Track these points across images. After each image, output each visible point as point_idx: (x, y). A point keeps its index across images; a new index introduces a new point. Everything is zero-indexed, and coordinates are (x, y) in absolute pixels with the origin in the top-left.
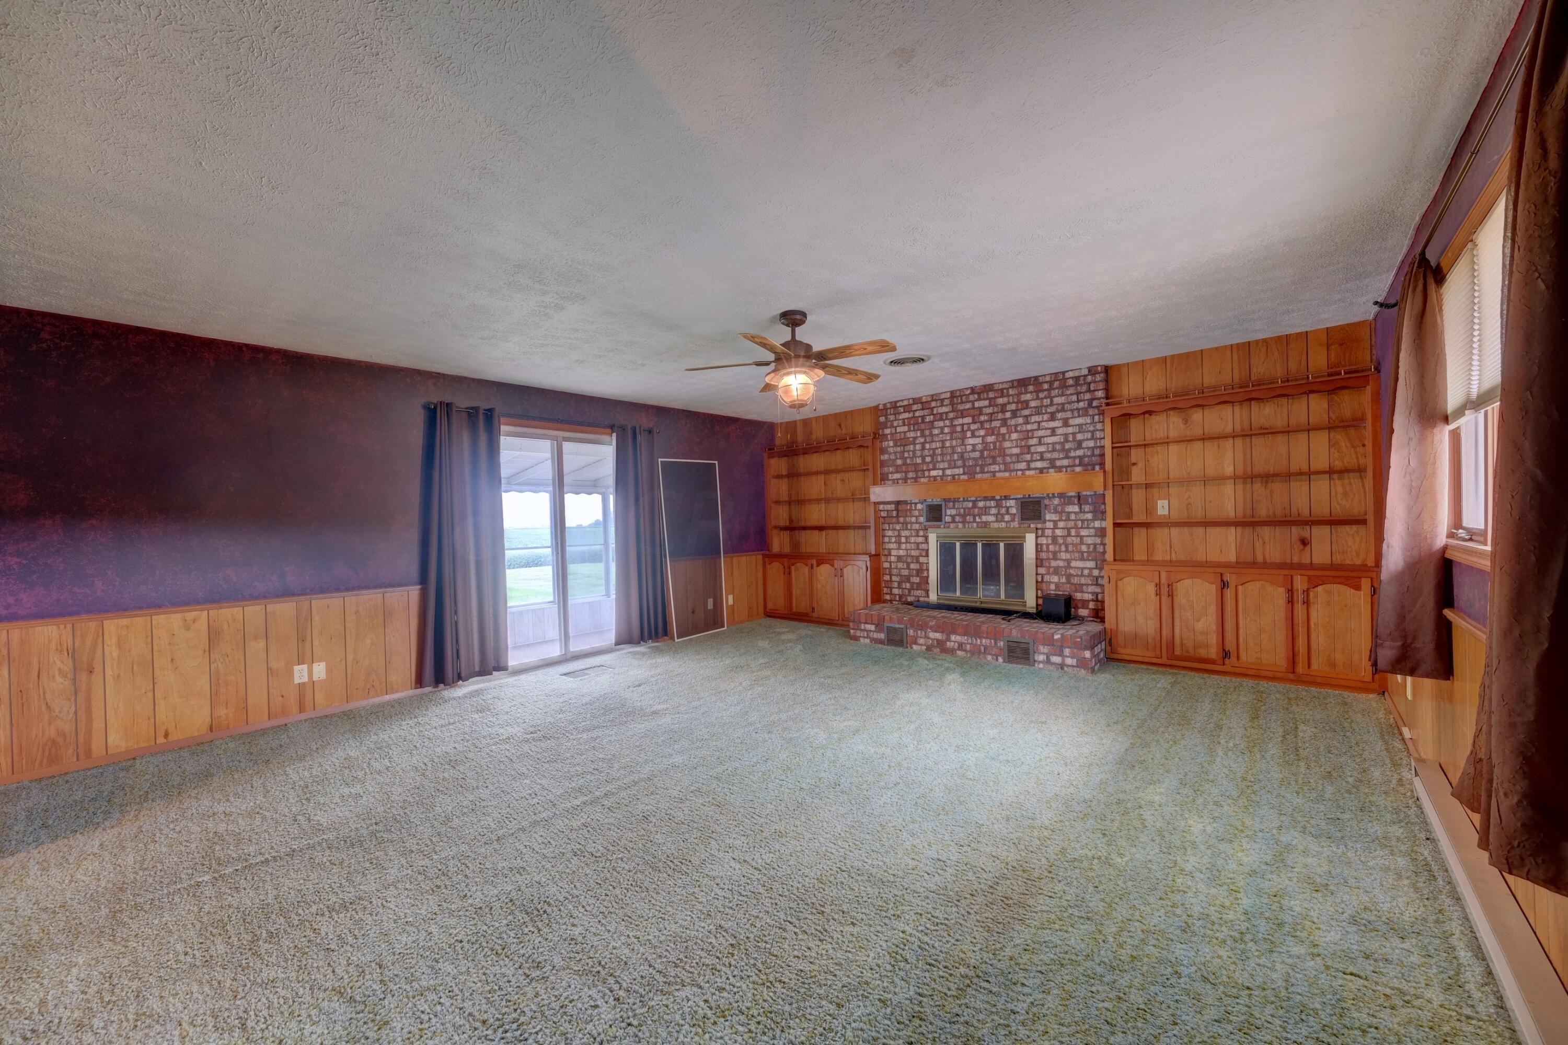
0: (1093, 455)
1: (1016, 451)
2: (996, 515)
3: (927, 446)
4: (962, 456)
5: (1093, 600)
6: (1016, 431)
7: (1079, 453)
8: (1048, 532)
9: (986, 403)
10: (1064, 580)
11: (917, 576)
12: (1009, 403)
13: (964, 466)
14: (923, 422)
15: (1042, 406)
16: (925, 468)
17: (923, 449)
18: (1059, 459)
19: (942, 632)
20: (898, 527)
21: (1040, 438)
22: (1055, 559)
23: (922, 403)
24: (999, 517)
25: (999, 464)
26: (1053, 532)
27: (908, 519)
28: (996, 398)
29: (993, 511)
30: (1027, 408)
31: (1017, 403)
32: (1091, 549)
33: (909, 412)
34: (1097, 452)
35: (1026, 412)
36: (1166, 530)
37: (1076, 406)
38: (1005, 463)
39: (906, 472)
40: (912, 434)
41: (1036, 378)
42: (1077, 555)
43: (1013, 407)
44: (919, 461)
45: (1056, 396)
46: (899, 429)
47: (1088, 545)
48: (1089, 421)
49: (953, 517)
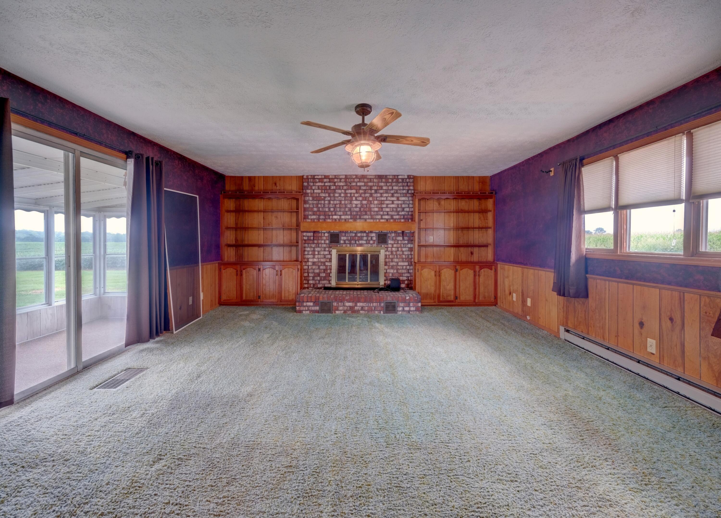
0: (408, 215)
1: (376, 209)
2: (366, 240)
3: (332, 202)
4: (350, 210)
5: (407, 280)
6: (377, 200)
7: (403, 213)
8: (389, 249)
9: (363, 184)
10: (395, 271)
11: (324, 272)
12: (374, 186)
13: (351, 215)
14: (330, 189)
15: (388, 189)
16: (330, 214)
17: (329, 203)
18: (395, 215)
20: (313, 246)
21: (387, 204)
22: (392, 262)
23: (329, 179)
24: (368, 241)
25: (368, 215)
26: (392, 249)
27: (320, 241)
28: (367, 182)
29: (365, 238)
30: (382, 189)
31: (377, 186)
32: (407, 257)
33: (322, 182)
34: (410, 213)
35: (381, 191)
36: (432, 248)
37: (402, 192)
38: (371, 215)
39: (319, 216)
40: (323, 195)
41: (386, 176)
42: (401, 260)
43: (376, 188)
44: (327, 210)
45: (394, 186)
46: (315, 191)
47: (406, 255)
48: (407, 199)
49: (345, 241)
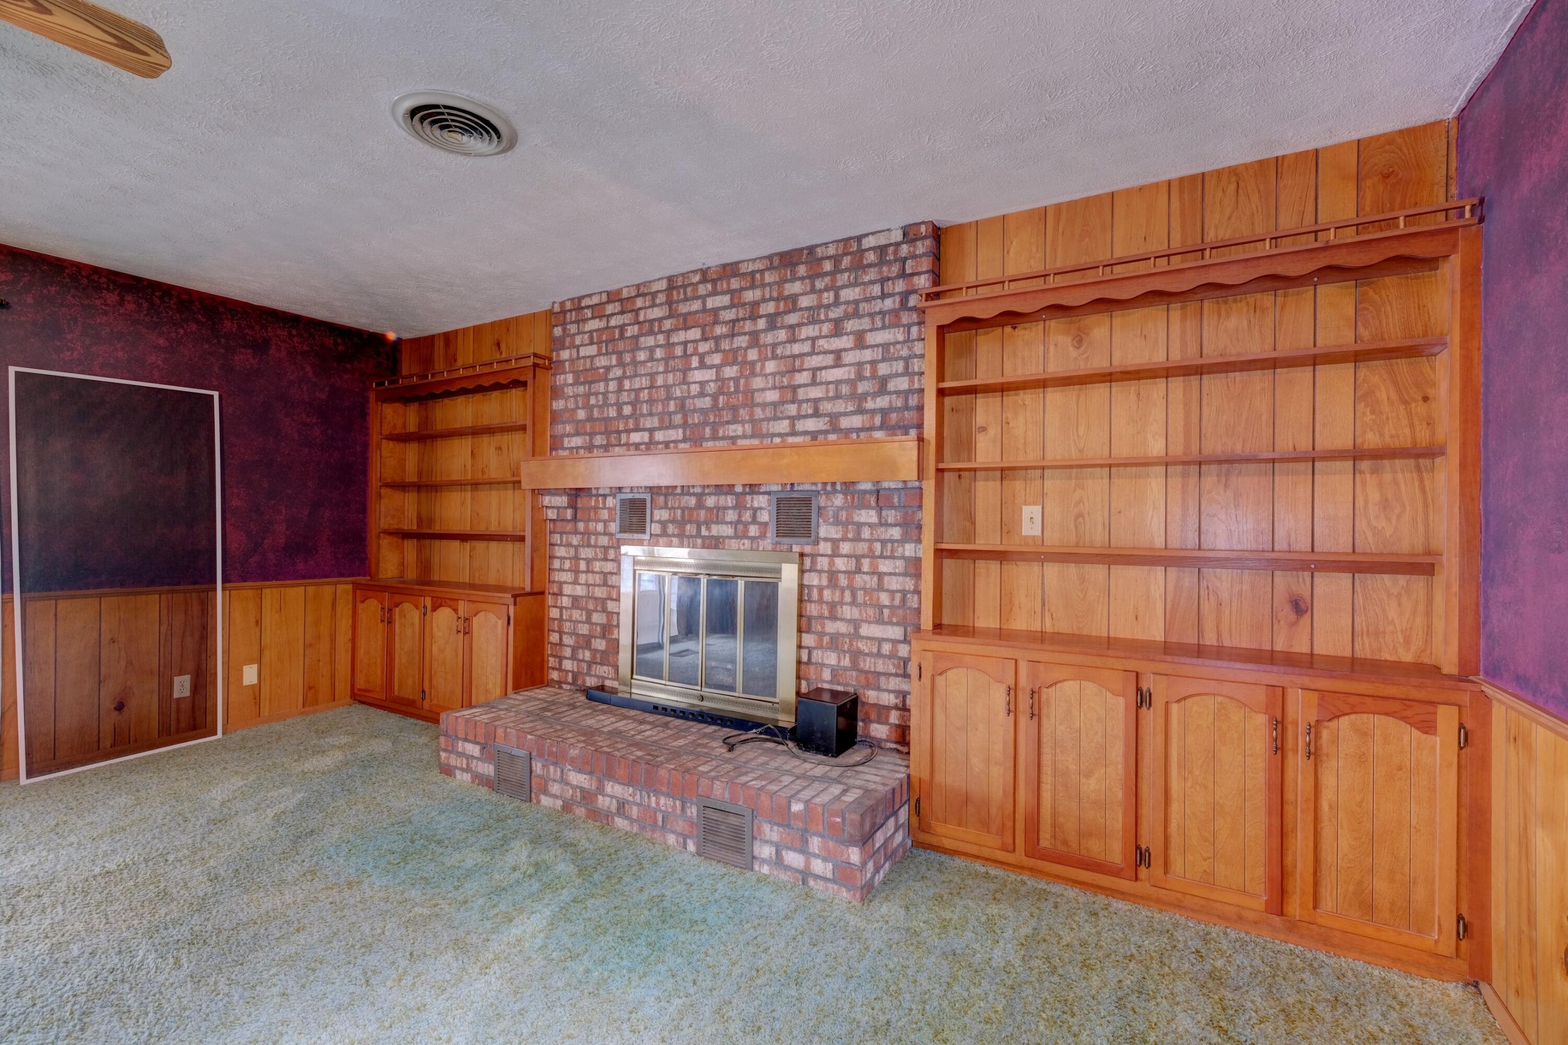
0: (906, 407)
1: (772, 396)
2: (735, 524)
3: (627, 385)
4: (682, 408)
5: (896, 708)
6: (774, 357)
7: (882, 402)
8: (823, 563)
9: (725, 300)
10: (846, 662)
11: (603, 636)
12: (764, 300)
13: (685, 425)
14: (622, 336)
15: (820, 306)
16: (621, 428)
17: (620, 389)
18: (845, 414)
19: (591, 773)
20: (575, 540)
21: (815, 370)
22: (834, 617)
23: (621, 300)
24: (740, 527)
25: (743, 423)
26: (832, 564)
27: (592, 525)
28: (742, 289)
29: (731, 516)
30: (795, 309)
31: (777, 300)
32: (897, 602)
33: (600, 317)
34: (913, 401)
35: (792, 319)
36: (1036, 568)
37: (878, 305)
38: (753, 421)
39: (592, 435)
40: (602, 362)
41: (811, 249)
42: (871, 612)
43: (770, 308)
44: (612, 413)
45: (844, 287)
46: (584, 352)
47: (892, 593)
48: (900, 338)
49: (664, 524)
